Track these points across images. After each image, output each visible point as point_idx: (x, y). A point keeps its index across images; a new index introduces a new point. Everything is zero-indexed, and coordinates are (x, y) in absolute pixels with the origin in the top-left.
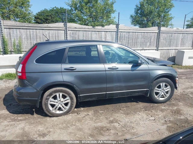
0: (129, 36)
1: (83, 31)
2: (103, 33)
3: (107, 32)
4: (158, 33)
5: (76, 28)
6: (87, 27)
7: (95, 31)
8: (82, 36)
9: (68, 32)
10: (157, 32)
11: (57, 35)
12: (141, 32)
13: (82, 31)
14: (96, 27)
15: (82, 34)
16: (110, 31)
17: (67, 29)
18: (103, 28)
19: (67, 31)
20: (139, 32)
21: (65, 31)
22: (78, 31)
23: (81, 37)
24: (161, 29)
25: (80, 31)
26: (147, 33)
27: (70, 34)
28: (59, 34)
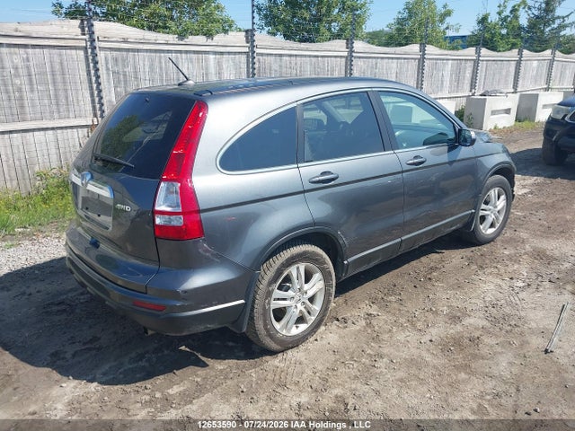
0: (281, 66)
1: (151, 51)
2: (212, 57)
3: (222, 53)
4: (346, 57)
5: (125, 41)
6: (161, 37)
7: (187, 52)
8: (147, 69)
9: (101, 56)
10: (346, 54)
11: (57, 67)
12: (310, 56)
13: (147, 51)
14: (191, 39)
15: (146, 63)
16: (229, 53)
17: (97, 44)
18: (210, 42)
19: (97, 51)
20: (305, 56)
21: (86, 52)
22: (133, 50)
23: (144, 72)
24: (354, 45)
25: (138, 51)
26: (322, 57)
27: (107, 64)
28: (65, 63)
